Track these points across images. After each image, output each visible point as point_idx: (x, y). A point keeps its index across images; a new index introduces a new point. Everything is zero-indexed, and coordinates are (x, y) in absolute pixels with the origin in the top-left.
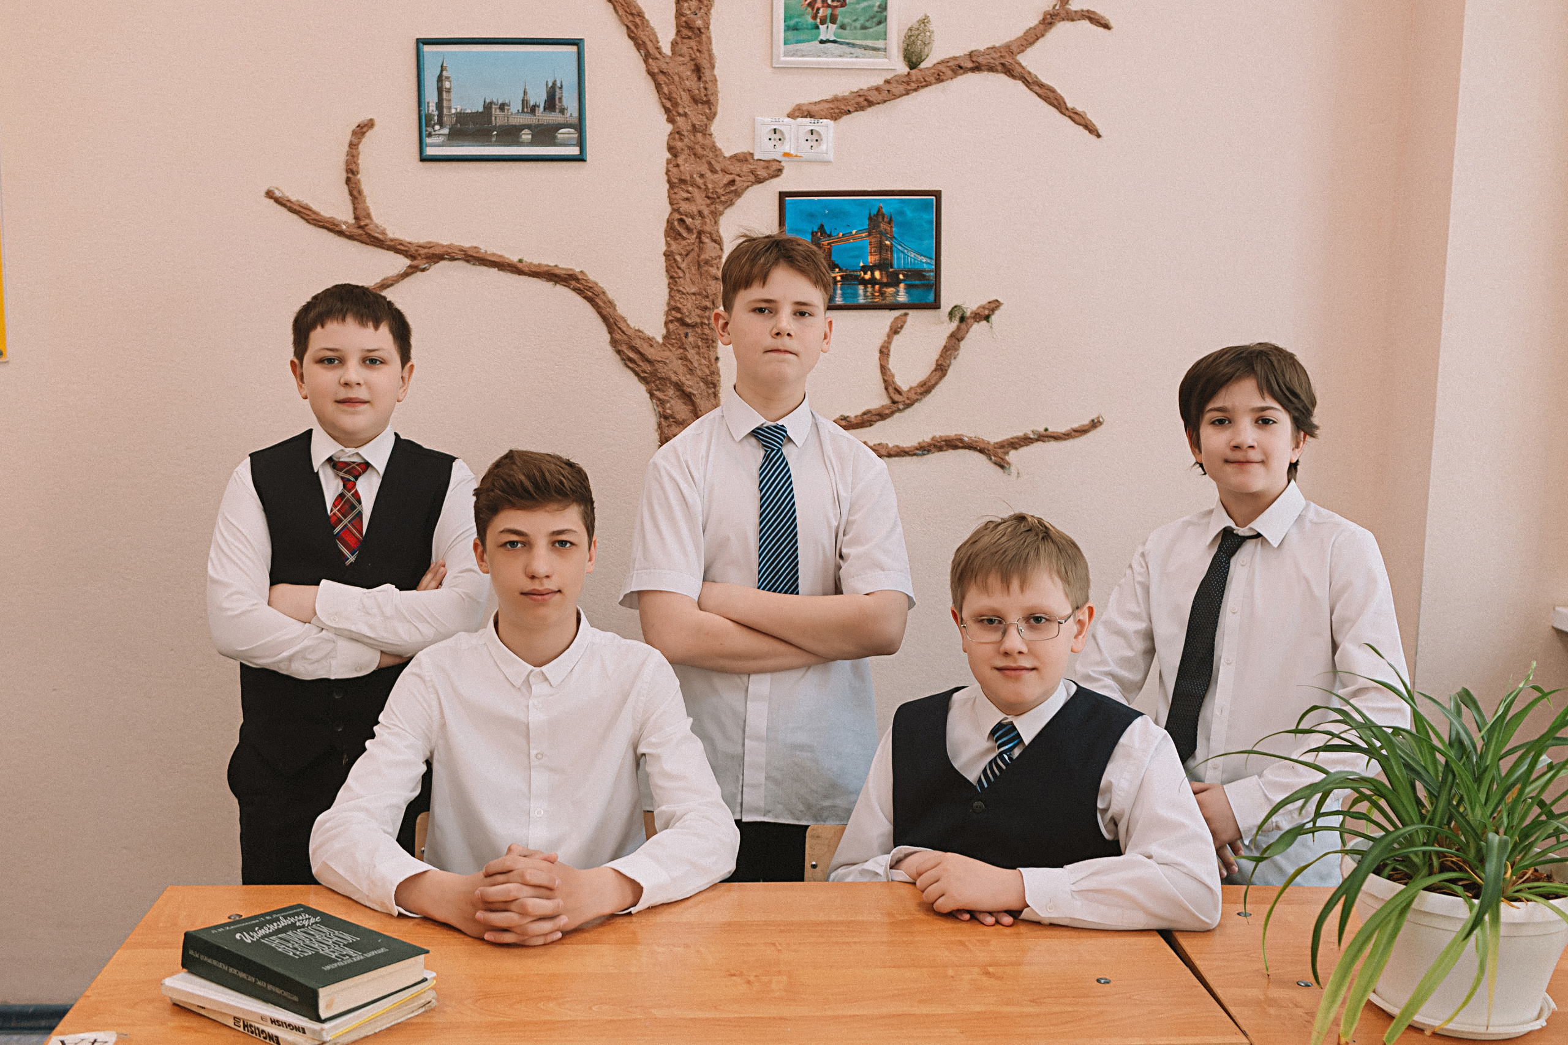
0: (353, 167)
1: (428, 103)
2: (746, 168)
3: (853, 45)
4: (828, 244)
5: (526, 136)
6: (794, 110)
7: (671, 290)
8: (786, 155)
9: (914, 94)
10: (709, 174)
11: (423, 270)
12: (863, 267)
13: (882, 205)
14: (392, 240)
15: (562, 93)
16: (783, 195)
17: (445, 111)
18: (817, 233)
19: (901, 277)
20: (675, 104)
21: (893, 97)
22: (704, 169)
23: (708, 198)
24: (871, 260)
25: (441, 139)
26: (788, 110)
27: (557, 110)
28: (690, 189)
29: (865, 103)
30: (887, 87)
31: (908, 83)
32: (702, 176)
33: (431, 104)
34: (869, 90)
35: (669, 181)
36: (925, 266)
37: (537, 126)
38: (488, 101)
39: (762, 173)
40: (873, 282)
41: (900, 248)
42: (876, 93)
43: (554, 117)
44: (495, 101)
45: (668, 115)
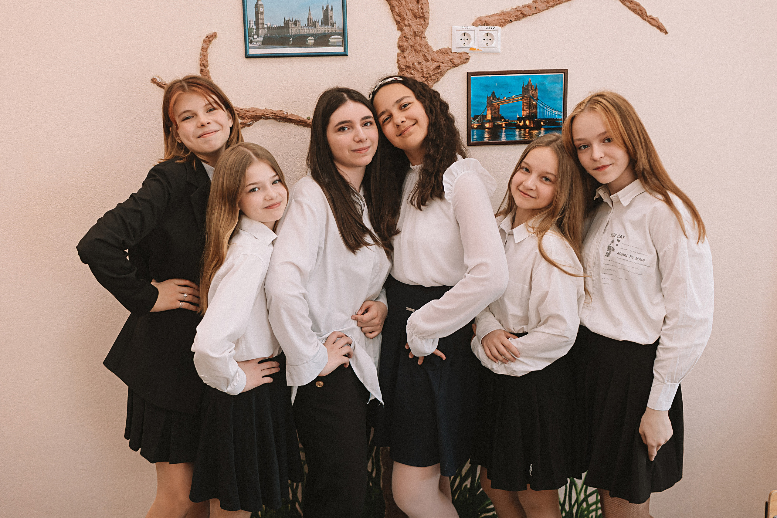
0: (205, 62)
1: (250, 21)
2: (447, 58)
4: (497, 104)
5: (311, 40)
6: (476, 21)
8: (471, 49)
9: (552, 9)
10: (424, 62)
11: (249, 125)
12: (518, 118)
13: (530, 79)
15: (332, 13)
16: (469, 75)
17: (260, 26)
18: (490, 97)
19: (542, 123)
20: (403, 19)
21: (539, 11)
22: (421, 59)
23: (424, 77)
24: (524, 113)
25: (258, 44)
26: (473, 21)
27: (330, 24)
28: (412, 72)
29: (521, 15)
30: (535, 5)
32: (419, 63)
33: (251, 22)
34: (523, 7)
35: (399, 67)
36: (557, 116)
37: (317, 35)
38: (286, 19)
39: (457, 61)
40: (525, 127)
41: (541, 105)
42: (528, 9)
43: (328, 29)
44: (291, 19)
45: (398, 26)
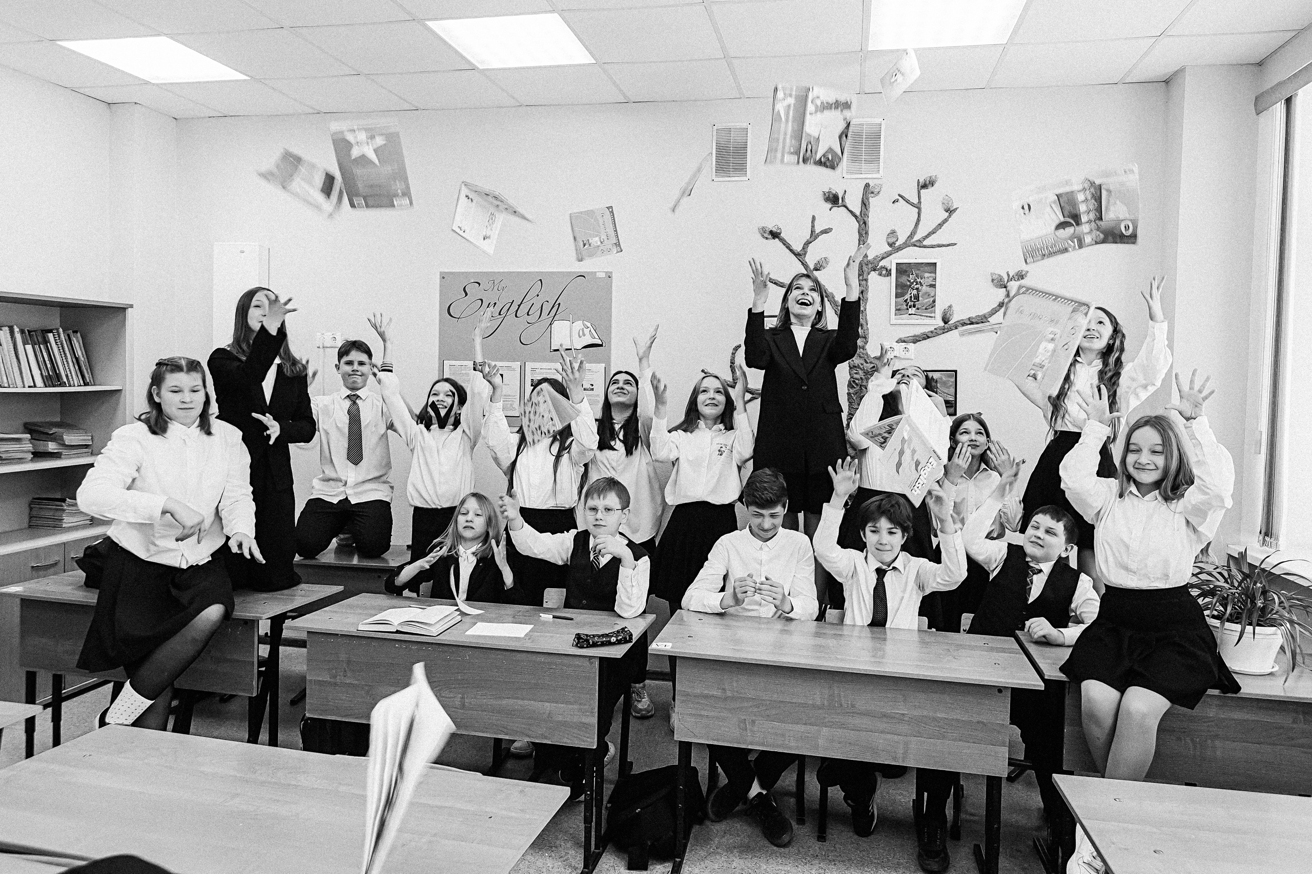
3: (922, 316)
6: (899, 340)
7: (849, 407)
8: (895, 357)
9: (946, 334)
10: (865, 364)
21: (937, 335)
22: (863, 362)
26: (897, 340)
29: (926, 337)
30: (935, 331)
31: (944, 329)
32: (862, 364)
34: (928, 332)
35: (850, 366)
42: (931, 333)
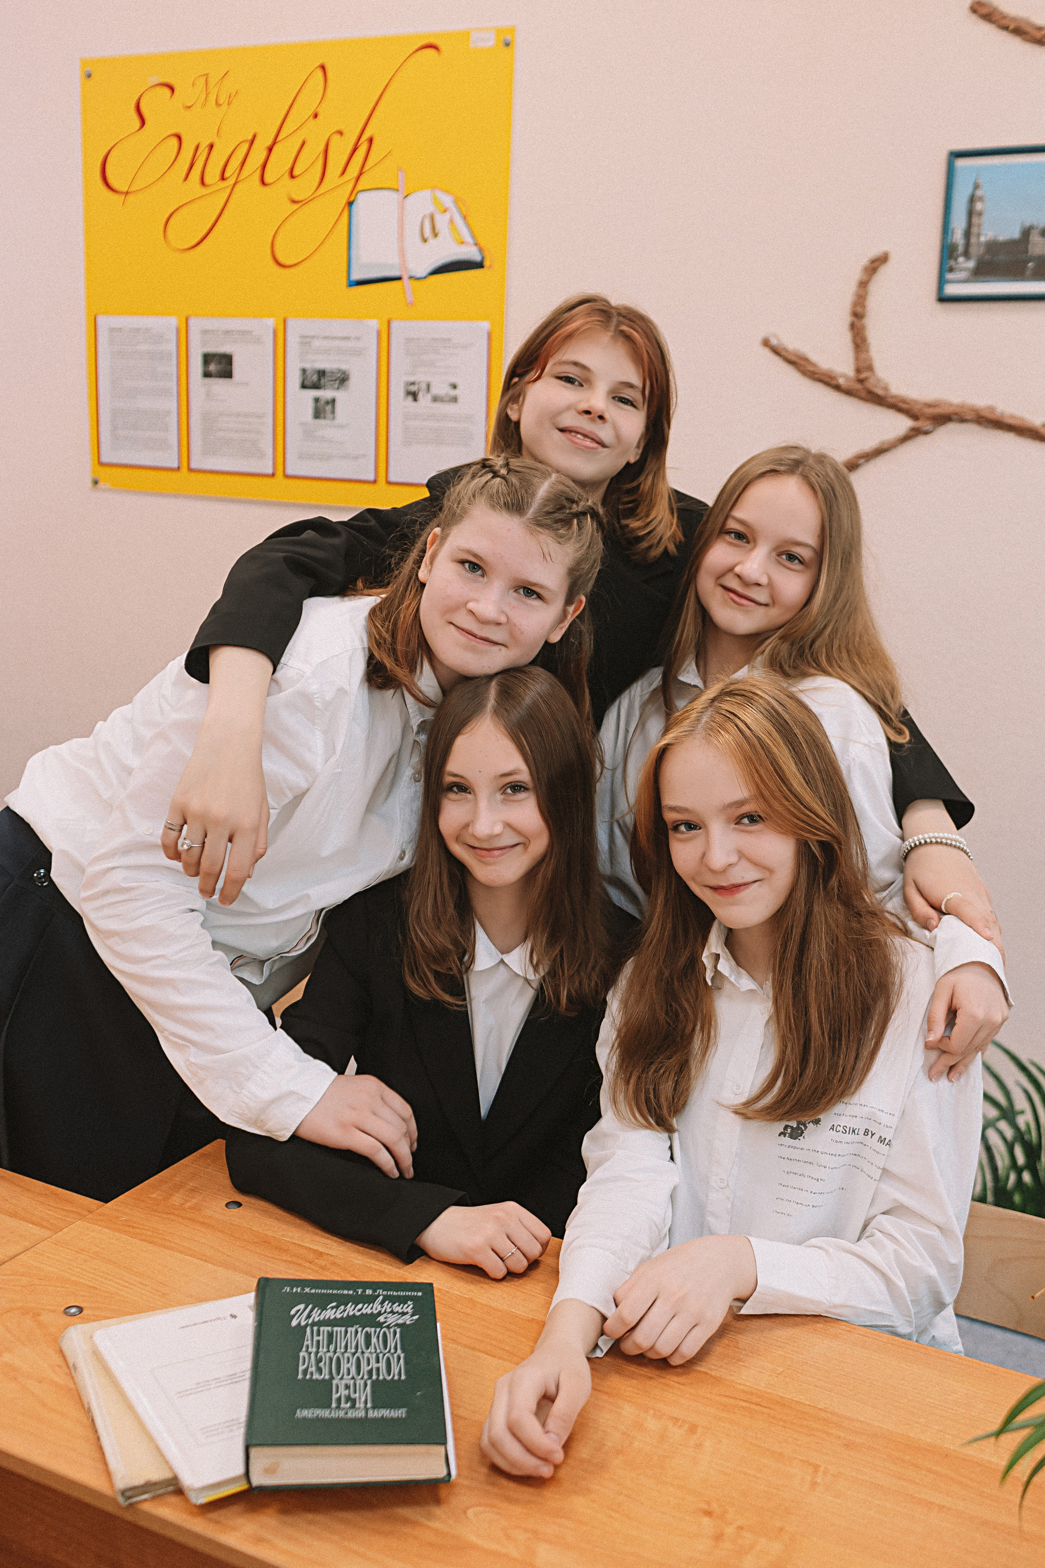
0: (859, 309)
1: (955, 230)
11: (926, 433)
14: (893, 397)
17: (973, 240)
25: (963, 275)
33: (958, 232)
38: (1027, 224)
44: (1037, 225)
